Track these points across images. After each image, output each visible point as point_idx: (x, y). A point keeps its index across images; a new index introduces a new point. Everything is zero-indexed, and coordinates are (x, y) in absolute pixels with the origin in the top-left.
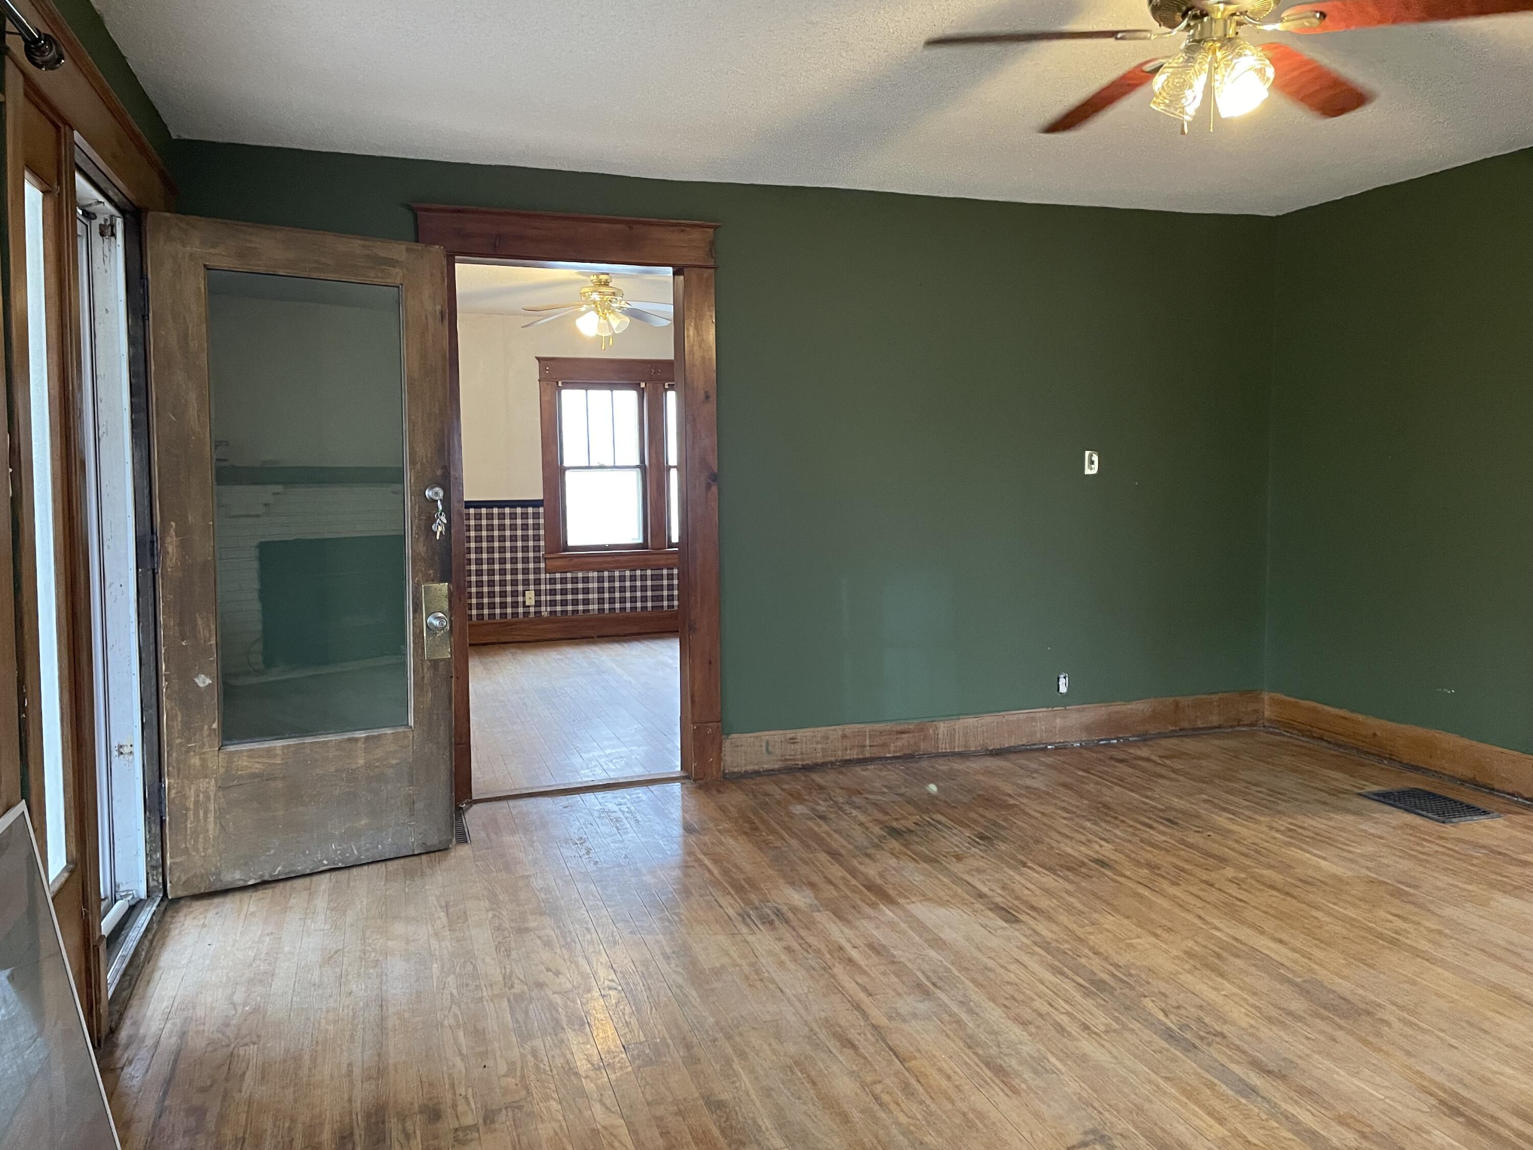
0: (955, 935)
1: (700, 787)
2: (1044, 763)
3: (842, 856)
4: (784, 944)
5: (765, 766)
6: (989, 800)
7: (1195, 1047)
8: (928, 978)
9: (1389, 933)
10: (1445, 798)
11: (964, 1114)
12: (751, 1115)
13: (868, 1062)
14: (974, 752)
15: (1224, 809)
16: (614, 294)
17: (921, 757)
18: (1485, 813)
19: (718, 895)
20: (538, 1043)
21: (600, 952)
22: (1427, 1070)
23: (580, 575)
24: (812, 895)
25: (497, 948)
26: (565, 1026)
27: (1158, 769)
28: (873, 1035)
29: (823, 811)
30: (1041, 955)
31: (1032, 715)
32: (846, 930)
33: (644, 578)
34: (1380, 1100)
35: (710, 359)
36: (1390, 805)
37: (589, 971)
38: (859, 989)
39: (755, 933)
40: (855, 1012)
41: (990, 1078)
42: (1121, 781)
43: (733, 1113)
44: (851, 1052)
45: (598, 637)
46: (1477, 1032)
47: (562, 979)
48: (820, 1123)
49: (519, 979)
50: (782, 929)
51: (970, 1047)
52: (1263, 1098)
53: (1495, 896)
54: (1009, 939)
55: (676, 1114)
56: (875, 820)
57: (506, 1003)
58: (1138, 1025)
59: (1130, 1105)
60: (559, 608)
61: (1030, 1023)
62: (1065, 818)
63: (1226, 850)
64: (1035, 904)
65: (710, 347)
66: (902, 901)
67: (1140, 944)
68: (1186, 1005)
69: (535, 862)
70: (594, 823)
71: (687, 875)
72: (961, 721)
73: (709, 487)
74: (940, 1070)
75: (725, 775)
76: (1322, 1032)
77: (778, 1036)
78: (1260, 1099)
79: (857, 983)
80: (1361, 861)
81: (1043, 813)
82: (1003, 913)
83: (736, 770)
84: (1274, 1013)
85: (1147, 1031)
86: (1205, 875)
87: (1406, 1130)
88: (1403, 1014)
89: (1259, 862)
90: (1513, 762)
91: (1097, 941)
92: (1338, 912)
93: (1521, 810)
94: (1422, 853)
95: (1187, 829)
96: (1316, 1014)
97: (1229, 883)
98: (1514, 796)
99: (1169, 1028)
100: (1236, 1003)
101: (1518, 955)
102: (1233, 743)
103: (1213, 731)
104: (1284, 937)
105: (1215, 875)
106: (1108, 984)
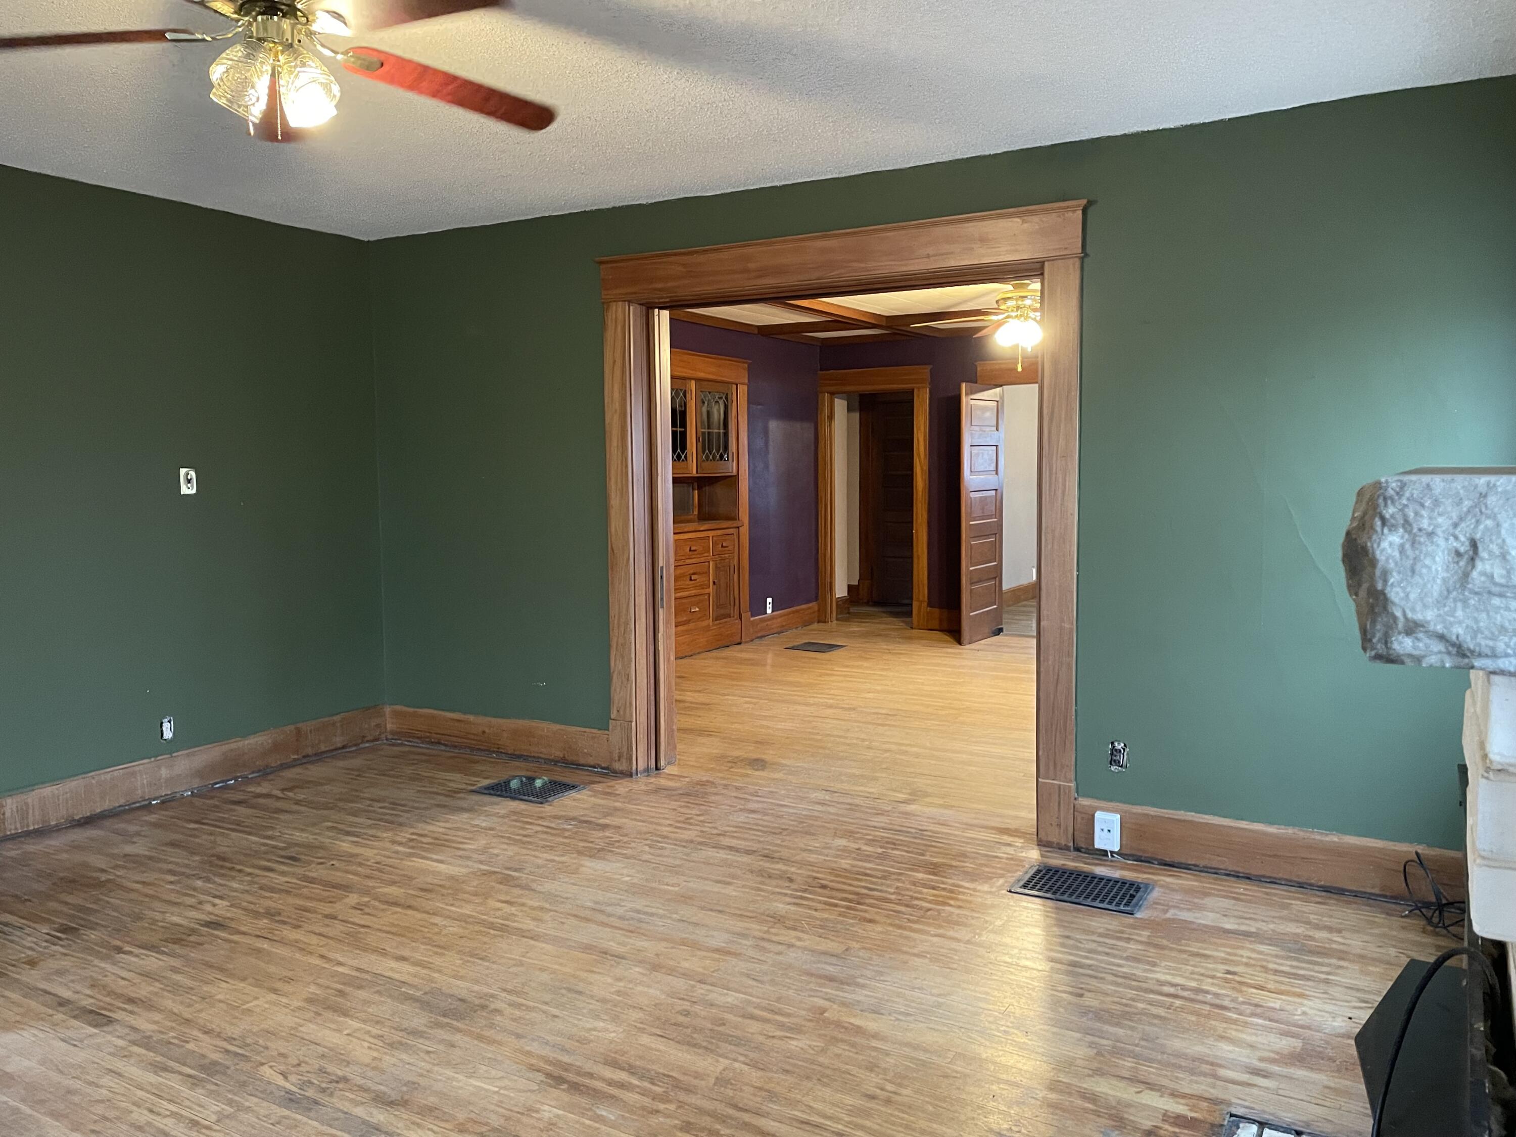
0: (26, 1063)
2: (148, 822)
6: (76, 881)
7: (316, 1103)
9: (500, 921)
14: (56, 825)
15: (348, 833)
18: (574, 787)
22: (534, 1047)
27: (280, 804)
30: (141, 1055)
31: (131, 769)
34: (495, 1093)
36: (499, 796)
42: (239, 826)
46: (574, 995)
53: (582, 862)
54: (99, 1048)
58: (253, 1099)
62: (171, 883)
63: (349, 876)
64: (133, 995)
67: (257, 1006)
68: (307, 1059)
72: (34, 793)
76: (442, 1041)
80: (475, 856)
81: (144, 883)
82: (91, 1017)
84: (397, 1036)
85: (265, 1104)
86: (327, 909)
87: (519, 1116)
88: (514, 998)
89: (382, 881)
90: (593, 738)
91: (209, 1018)
92: (455, 912)
93: (602, 779)
94: (525, 836)
95: (309, 863)
96: (436, 1024)
97: (353, 911)
98: (595, 767)
99: (288, 1092)
100: (359, 1039)
101: (602, 912)
102: (357, 762)
103: (337, 752)
104: (406, 953)
105: (338, 906)
106: (220, 1064)
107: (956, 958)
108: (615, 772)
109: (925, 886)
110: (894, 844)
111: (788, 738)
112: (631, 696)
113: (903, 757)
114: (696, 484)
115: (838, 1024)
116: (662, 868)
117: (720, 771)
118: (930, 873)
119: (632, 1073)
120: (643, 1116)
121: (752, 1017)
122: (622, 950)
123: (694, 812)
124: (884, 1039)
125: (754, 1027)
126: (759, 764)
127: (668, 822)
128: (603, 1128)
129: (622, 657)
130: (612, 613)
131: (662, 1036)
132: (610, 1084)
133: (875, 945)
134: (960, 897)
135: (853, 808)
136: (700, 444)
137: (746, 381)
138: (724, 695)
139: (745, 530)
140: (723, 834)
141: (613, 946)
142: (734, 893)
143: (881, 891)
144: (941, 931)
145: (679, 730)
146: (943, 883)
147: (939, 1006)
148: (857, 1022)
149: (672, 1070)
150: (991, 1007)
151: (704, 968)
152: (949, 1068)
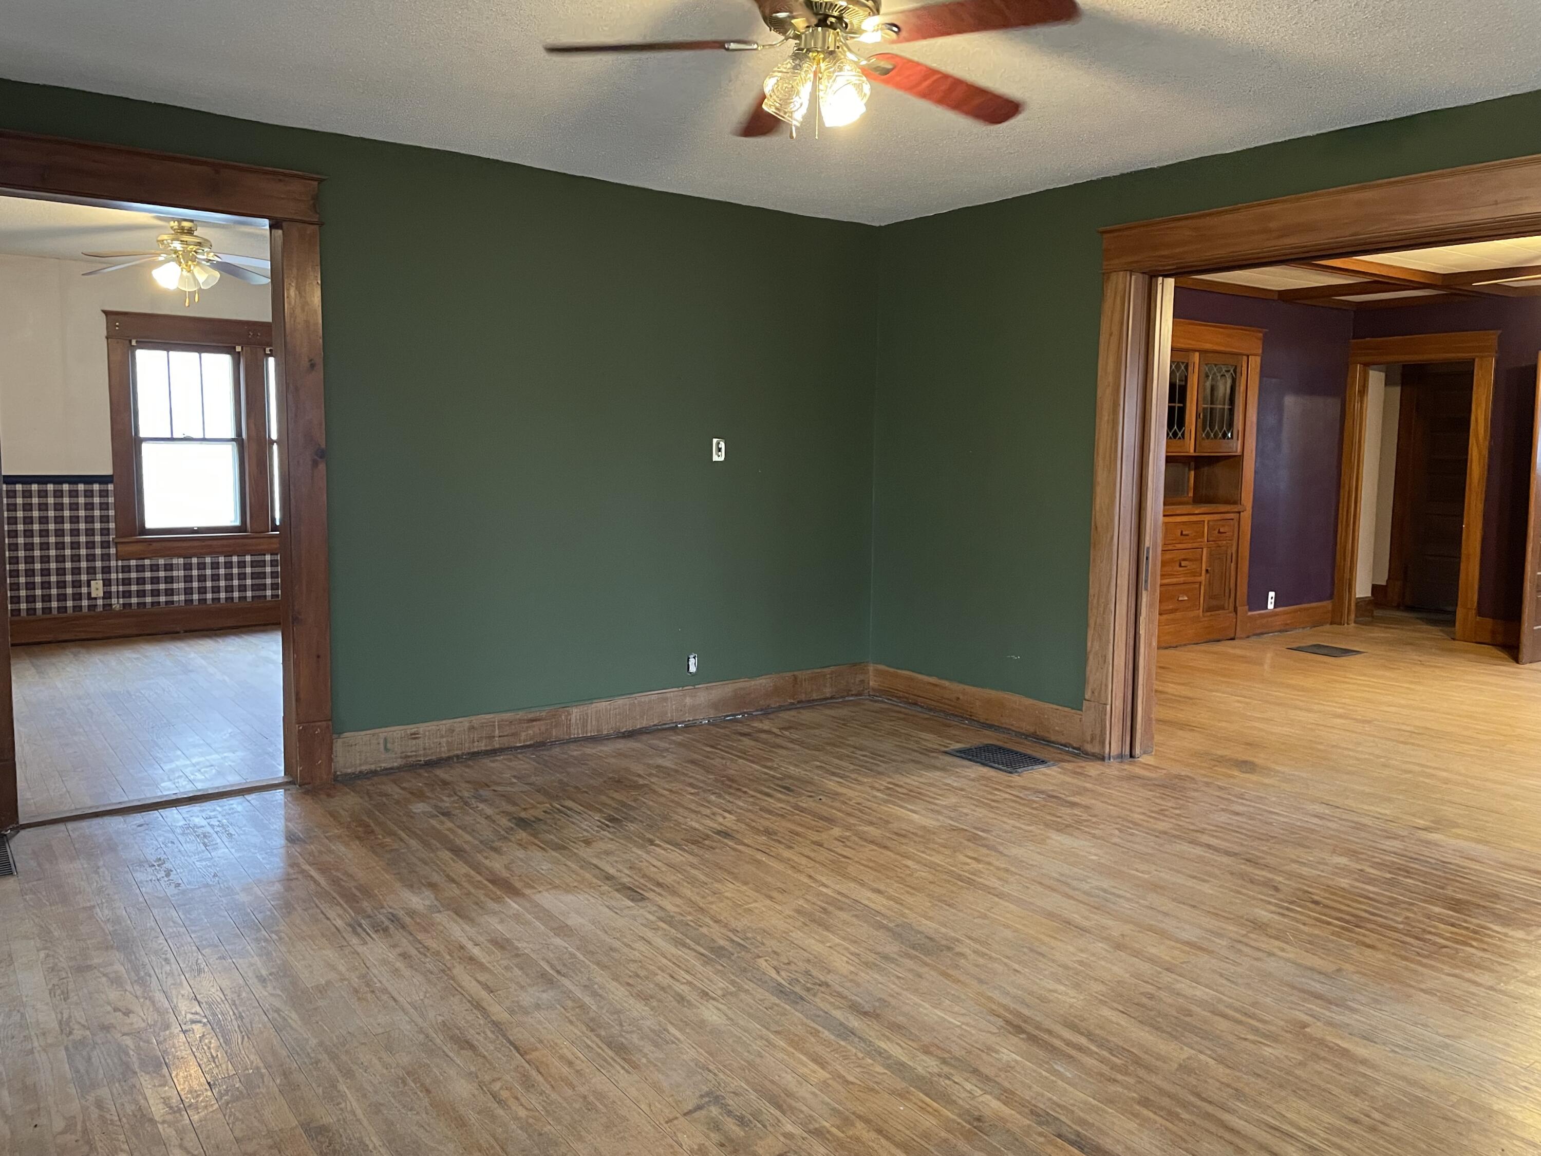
0: (581, 920)
1: (307, 792)
2: (674, 741)
3: (466, 852)
4: (399, 950)
5: (383, 765)
6: (621, 782)
7: (802, 998)
8: (552, 967)
9: (967, 874)
10: (1012, 751)
11: (585, 1097)
12: (357, 1135)
13: (487, 1060)
14: (607, 735)
15: (834, 774)
16: (199, 244)
17: (553, 744)
18: (1043, 762)
19: (324, 906)
20: (104, 1092)
21: (181, 984)
22: (996, 995)
23: (161, 561)
24: (432, 896)
25: (52, 992)
26: (137, 1070)
27: (778, 741)
28: (493, 1032)
29: (447, 807)
30: (665, 930)
31: (664, 695)
32: (467, 928)
33: (242, 565)
34: (958, 1026)
35: (317, 323)
36: (970, 760)
37: (167, 1004)
38: (480, 988)
39: (367, 943)
40: (474, 1011)
41: (612, 1058)
42: (744, 754)
43: (337, 1136)
44: (470, 1053)
45: (186, 632)
46: (1036, 956)
47: (133, 1018)
48: (434, 1132)
49: (79, 1023)
50: (399, 936)
51: (592, 1030)
52: (859, 1038)
53: (1049, 834)
54: (634, 918)
55: (271, 1147)
56: (503, 812)
57: (64, 1052)
58: (751, 984)
59: (743, 1062)
60: (134, 600)
61: (652, 998)
62: (692, 794)
63: (834, 811)
64: (661, 881)
65: (316, 311)
66: (528, 892)
67: (756, 908)
68: (796, 961)
69: (100, 891)
70: (176, 841)
71: (288, 889)
72: (593, 706)
73: (315, 464)
74: (562, 1057)
75: (336, 778)
76: (911, 970)
77: (389, 1048)
78: (857, 1040)
79: (478, 982)
80: (945, 811)
81: (671, 791)
82: (629, 892)
83: (349, 771)
84: (871, 957)
85: (760, 990)
86: (815, 837)
87: (980, 1052)
88: (977, 946)
89: (862, 820)
90: (1065, 716)
91: (718, 910)
92: (926, 859)
93: (1071, 759)
94: (993, 801)
95: (801, 795)
96: (906, 954)
97: (836, 842)
98: (1066, 746)
99: (780, 984)
100: (839, 952)
101: (1068, 885)
102: (844, 712)
103: (825, 702)
104: (882, 887)
105: (824, 836)
106: (726, 950)
107: (1474, 1002)
108: (1087, 754)
109: (1442, 921)
110: (1408, 872)
111: (1283, 744)
112: (1107, 679)
113: (1427, 781)
114: (1192, 464)
115: (1322, 1042)
116: (1132, 854)
117: (1201, 768)
118: (1450, 909)
119: (1092, 1040)
120: (1100, 1082)
121: (1225, 1016)
122: (1086, 923)
123: (1170, 804)
124: (1374, 1067)
125: (1223, 1025)
126: (1247, 766)
127: (1140, 810)
128: (1060, 1082)
129: (1100, 637)
130: (1091, 592)
131: (1123, 1012)
132: (1068, 1045)
133: (1373, 972)
134: (1486, 939)
135: (1359, 827)
136: (1200, 421)
137: (1260, 351)
138: (1211, 691)
139: (1247, 515)
140: (1202, 831)
141: (1077, 918)
142: (1211, 892)
143: (1385, 918)
144: (1457, 971)
145: (1158, 721)
146: (1466, 921)
147: (1446, 1046)
148: (1345, 1045)
149: (1133, 1046)
150: (1510, 1059)
151: (1173, 958)
152: (1451, 1111)
